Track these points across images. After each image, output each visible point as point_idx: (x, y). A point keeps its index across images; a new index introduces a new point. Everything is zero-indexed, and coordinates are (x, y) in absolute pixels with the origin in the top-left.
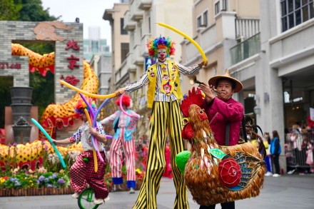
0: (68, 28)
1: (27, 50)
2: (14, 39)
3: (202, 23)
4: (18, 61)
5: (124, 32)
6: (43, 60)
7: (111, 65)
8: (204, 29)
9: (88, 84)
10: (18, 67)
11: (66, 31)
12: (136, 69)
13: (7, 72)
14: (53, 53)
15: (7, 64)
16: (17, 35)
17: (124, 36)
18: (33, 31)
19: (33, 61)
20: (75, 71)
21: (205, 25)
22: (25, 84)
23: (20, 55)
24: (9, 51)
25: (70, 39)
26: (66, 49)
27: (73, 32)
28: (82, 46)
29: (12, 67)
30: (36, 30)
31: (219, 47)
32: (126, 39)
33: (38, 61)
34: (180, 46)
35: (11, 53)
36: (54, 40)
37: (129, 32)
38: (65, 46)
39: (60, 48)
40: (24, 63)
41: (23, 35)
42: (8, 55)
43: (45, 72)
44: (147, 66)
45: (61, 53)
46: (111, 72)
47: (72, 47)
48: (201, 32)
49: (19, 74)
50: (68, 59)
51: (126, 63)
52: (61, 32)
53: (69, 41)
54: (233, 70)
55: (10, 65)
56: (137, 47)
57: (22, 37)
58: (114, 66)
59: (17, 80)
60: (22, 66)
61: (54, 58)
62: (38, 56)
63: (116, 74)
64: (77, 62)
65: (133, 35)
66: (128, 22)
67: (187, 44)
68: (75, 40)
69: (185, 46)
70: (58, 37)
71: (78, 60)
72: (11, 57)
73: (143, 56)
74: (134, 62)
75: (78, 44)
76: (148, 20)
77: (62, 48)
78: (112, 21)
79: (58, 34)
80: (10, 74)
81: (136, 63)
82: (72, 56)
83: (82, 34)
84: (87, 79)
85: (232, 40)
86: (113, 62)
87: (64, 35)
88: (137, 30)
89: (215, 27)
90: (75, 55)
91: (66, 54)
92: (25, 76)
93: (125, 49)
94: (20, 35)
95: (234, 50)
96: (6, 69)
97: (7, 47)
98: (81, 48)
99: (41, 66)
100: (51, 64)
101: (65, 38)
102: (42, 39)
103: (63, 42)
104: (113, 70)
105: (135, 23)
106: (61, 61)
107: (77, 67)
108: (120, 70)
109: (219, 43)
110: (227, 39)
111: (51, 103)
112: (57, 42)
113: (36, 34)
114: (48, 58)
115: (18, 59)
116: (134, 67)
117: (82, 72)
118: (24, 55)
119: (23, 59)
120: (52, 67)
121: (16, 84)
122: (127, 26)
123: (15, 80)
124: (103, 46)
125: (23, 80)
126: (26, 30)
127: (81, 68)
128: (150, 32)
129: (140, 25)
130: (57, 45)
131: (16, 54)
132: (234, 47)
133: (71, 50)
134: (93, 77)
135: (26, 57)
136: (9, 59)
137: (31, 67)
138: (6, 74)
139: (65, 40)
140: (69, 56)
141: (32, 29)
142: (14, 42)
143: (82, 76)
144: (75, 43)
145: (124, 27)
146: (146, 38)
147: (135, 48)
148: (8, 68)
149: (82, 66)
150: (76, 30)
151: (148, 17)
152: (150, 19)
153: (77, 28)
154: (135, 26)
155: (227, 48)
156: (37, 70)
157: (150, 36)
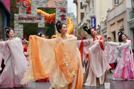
0: (61, 2)
1: (43, 12)
2: (38, 7)
3: (117, 2)
4: (40, 17)
5: (82, 8)
6: (50, 16)
7: (76, 22)
8: (117, 4)
9: (70, 26)
10: (40, 19)
11: (60, 4)
12: (87, 23)
13: (35, 21)
14: (55, 13)
15: (35, 18)
16: (40, 5)
17: (82, 10)
18: (46, 4)
19: (46, 17)
20: (64, 21)
21: (118, 3)
22: (43, 26)
23: (41, 14)
24: (36, 12)
25: (62, 7)
26: (60, 12)
27: (63, 4)
28: (67, 10)
29: (37, 19)
30: (47, 3)
31: (124, 12)
32: (83, 11)
33: (48, 17)
34: (107, 12)
35: (37, 13)
36: (55, 7)
37: (84, 8)
38: (60, 10)
39: (58, 11)
40: (42, 18)
41: (42, 5)
42: (36, 14)
43: (51, 21)
44: (92, 21)
45: (58, 13)
46: (76, 25)
47: (63, 10)
48: (116, 6)
49: (40, 22)
50: (61, 16)
51: (83, 21)
52: (58, 4)
53: (62, 8)
54: (131, 21)
55: (36, 18)
56: (88, 14)
57: (42, 6)
58: (77, 22)
59: (40, 25)
60: (42, 19)
61: (55, 16)
62: (48, 15)
63: (79, 25)
64: (65, 17)
65: (86, 9)
66: (84, 4)
67: (110, 12)
68: (64, 8)
69: (109, 12)
70: (57, 6)
71: (65, 16)
72: (37, 15)
73: (91, 17)
74: (86, 20)
75: (65, 9)
76: (92, 2)
77: (59, 11)
78: (77, 4)
79: (57, 5)
80: (37, 22)
81: (87, 21)
82: (63, 14)
83: (67, 5)
84: (69, 24)
85: (130, 9)
86: (77, 20)
87: (60, 6)
88: (88, 7)
89: (123, 4)
90: (64, 14)
91: (60, 13)
92: (43, 23)
93: (82, 15)
94: (41, 5)
95: (131, 13)
96: (35, 20)
97: (35, 11)
98: (66, 11)
99: (49, 19)
100: (54, 18)
101: (60, 7)
102: (50, 7)
103: (59, 8)
104: (77, 24)
105: (87, 4)
106: (58, 17)
107: (65, 19)
108: (80, 24)
109: (125, 10)
110: (128, 8)
111: (54, 35)
112: (56, 8)
113: (47, 5)
114: (52, 16)
115: (40, 16)
116: (86, 22)
117: (67, 21)
118: (42, 14)
119: (42, 16)
120: (54, 19)
121: (39, 26)
122: (84, 5)
123: (39, 25)
124: (72, 15)
125: (42, 25)
126: (43, 4)
127: (66, 20)
128: (93, 7)
129: (89, 5)
130: (56, 10)
131: (39, 14)
132: (131, 12)
133: (62, 12)
134: (71, 23)
135: (43, 15)
136: (36, 16)
137: (45, 19)
138: (35, 22)
139: (60, 8)
140: (61, 14)
141: (46, 3)
142: (38, 8)
143: (67, 23)
144: (64, 9)
145: (82, 6)
146: (92, 10)
147: (87, 14)
148: (36, 20)
149: (67, 19)
150: (64, 3)
151: (92, 1)
152: (93, 2)
153: (65, 2)
154: (87, 5)
155: (128, 12)
156: (48, 20)
157: (93, 9)
